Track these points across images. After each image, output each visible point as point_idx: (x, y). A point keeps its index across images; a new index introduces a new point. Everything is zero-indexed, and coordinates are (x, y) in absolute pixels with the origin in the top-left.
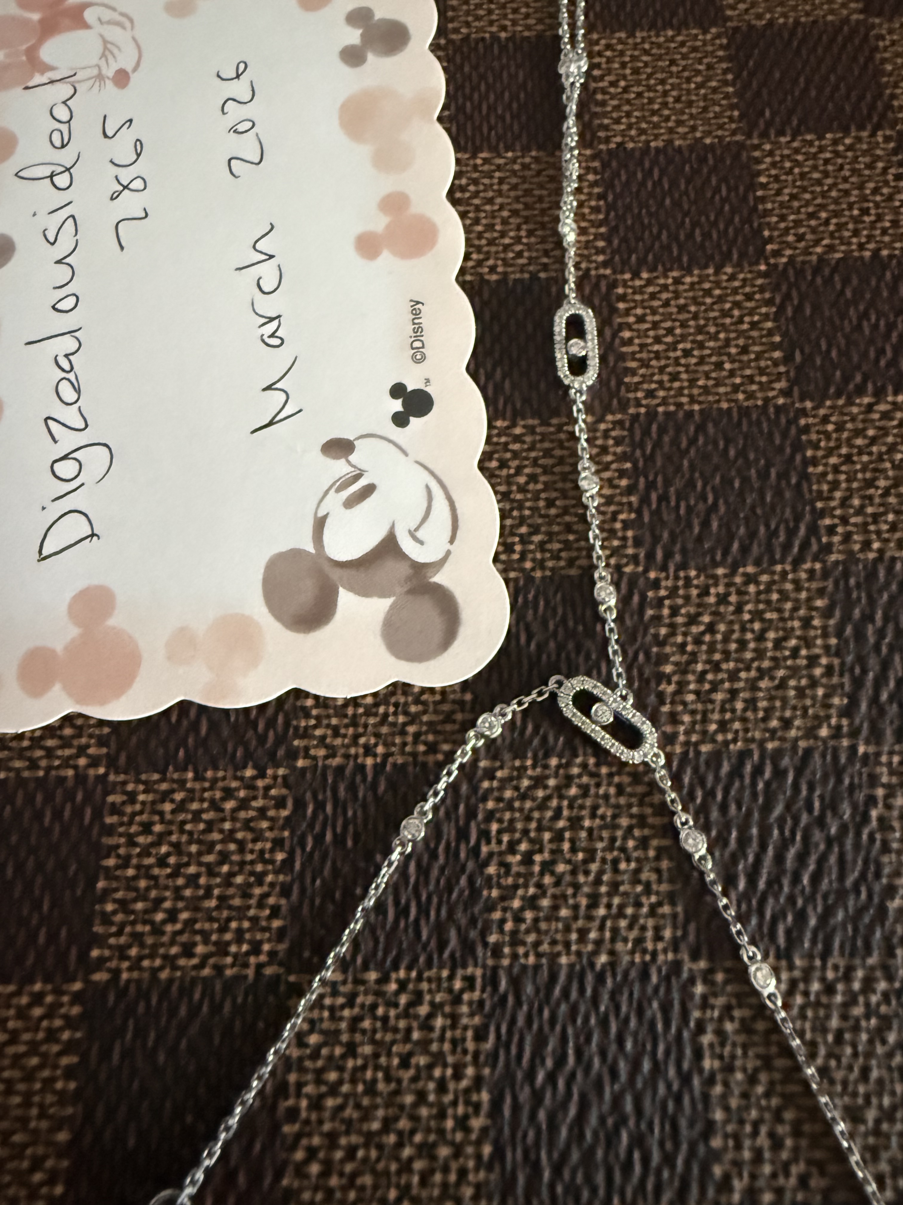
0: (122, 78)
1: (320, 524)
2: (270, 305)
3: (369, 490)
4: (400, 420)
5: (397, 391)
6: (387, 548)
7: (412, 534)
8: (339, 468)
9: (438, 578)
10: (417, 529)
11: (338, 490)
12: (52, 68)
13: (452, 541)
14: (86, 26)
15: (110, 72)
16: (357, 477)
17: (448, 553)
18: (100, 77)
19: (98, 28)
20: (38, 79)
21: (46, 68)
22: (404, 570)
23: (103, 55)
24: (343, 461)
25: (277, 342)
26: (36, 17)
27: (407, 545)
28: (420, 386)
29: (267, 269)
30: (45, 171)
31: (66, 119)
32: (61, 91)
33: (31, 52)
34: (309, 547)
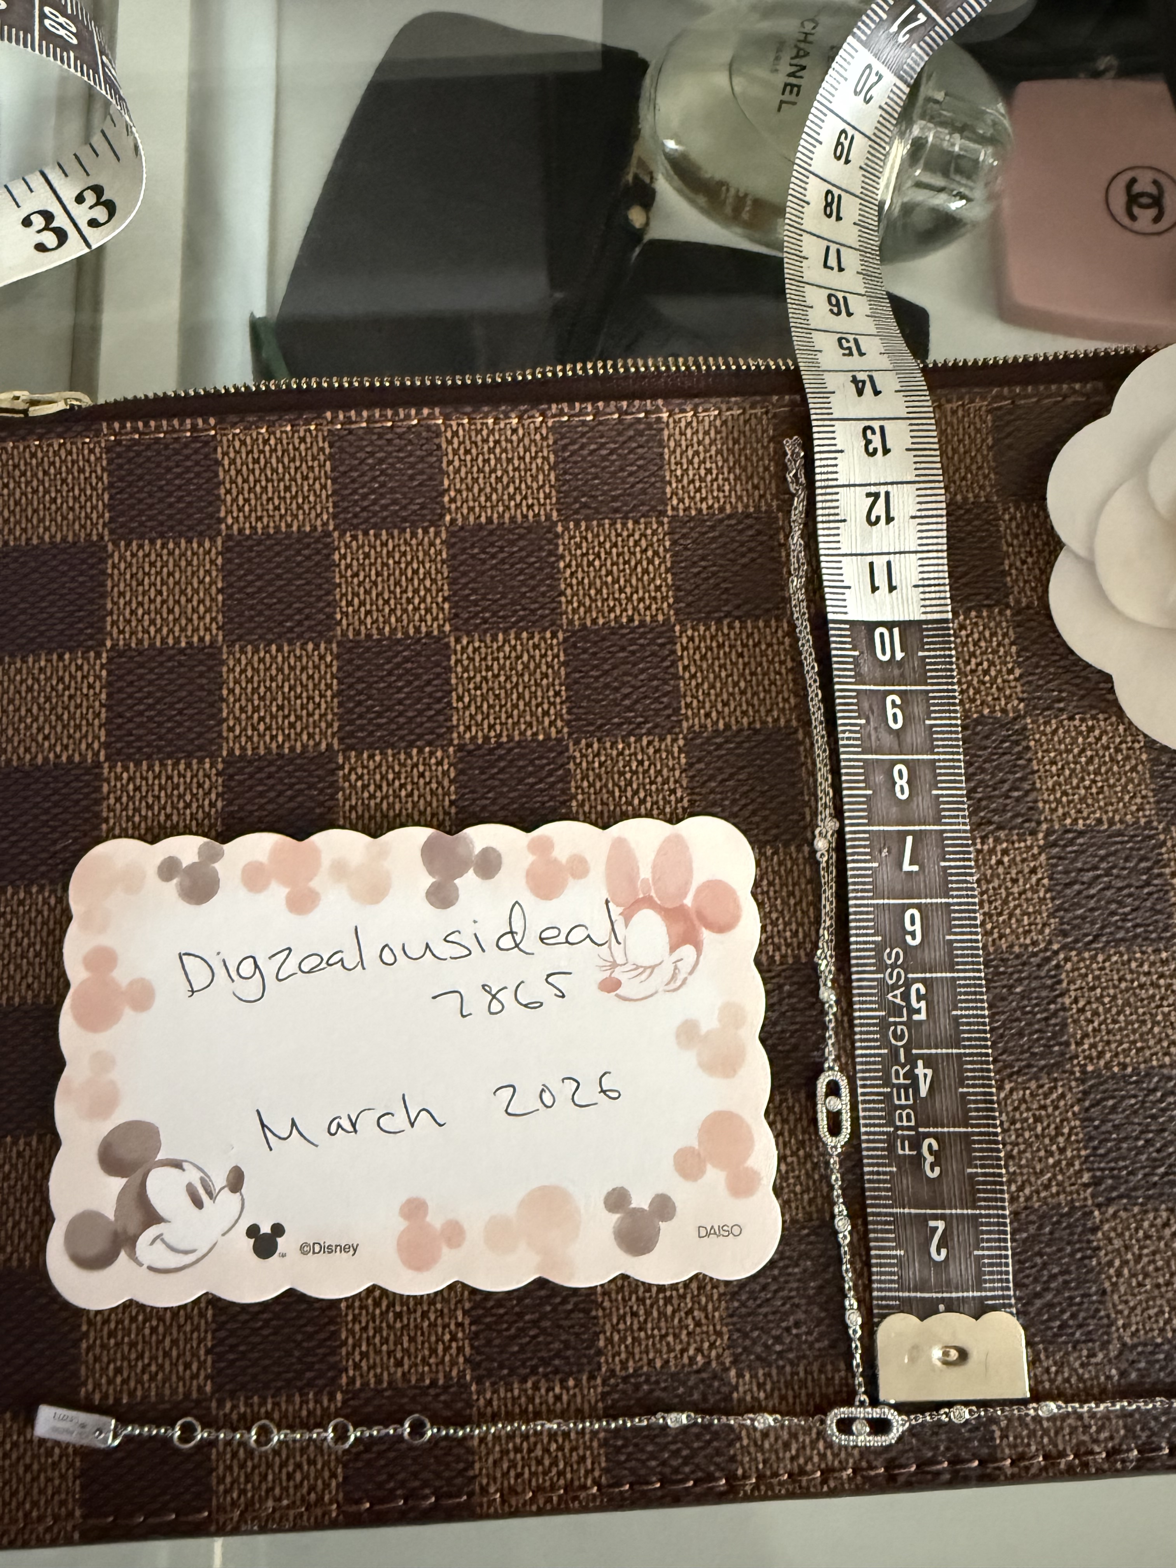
0: (611, 986)
1: (177, 1165)
2: (366, 1123)
3: (198, 1203)
4: (253, 1231)
5: (278, 1230)
6: (152, 1217)
7: (159, 1237)
8: (219, 1180)
9: (123, 1256)
10: (163, 1241)
11: (202, 1179)
13: (150, 1268)
14: (673, 949)
15: (617, 974)
16: (210, 1194)
17: (140, 1264)
18: (614, 965)
19: (669, 960)
20: (615, 910)
21: (627, 917)
22: (132, 1230)
24: (225, 1183)
25: (333, 1129)
26: (688, 901)
27: (152, 1231)
28: (280, 1249)
29: (399, 1121)
30: (517, 927)
31: (570, 940)
32: (601, 933)
33: (648, 902)
34: (160, 1156)
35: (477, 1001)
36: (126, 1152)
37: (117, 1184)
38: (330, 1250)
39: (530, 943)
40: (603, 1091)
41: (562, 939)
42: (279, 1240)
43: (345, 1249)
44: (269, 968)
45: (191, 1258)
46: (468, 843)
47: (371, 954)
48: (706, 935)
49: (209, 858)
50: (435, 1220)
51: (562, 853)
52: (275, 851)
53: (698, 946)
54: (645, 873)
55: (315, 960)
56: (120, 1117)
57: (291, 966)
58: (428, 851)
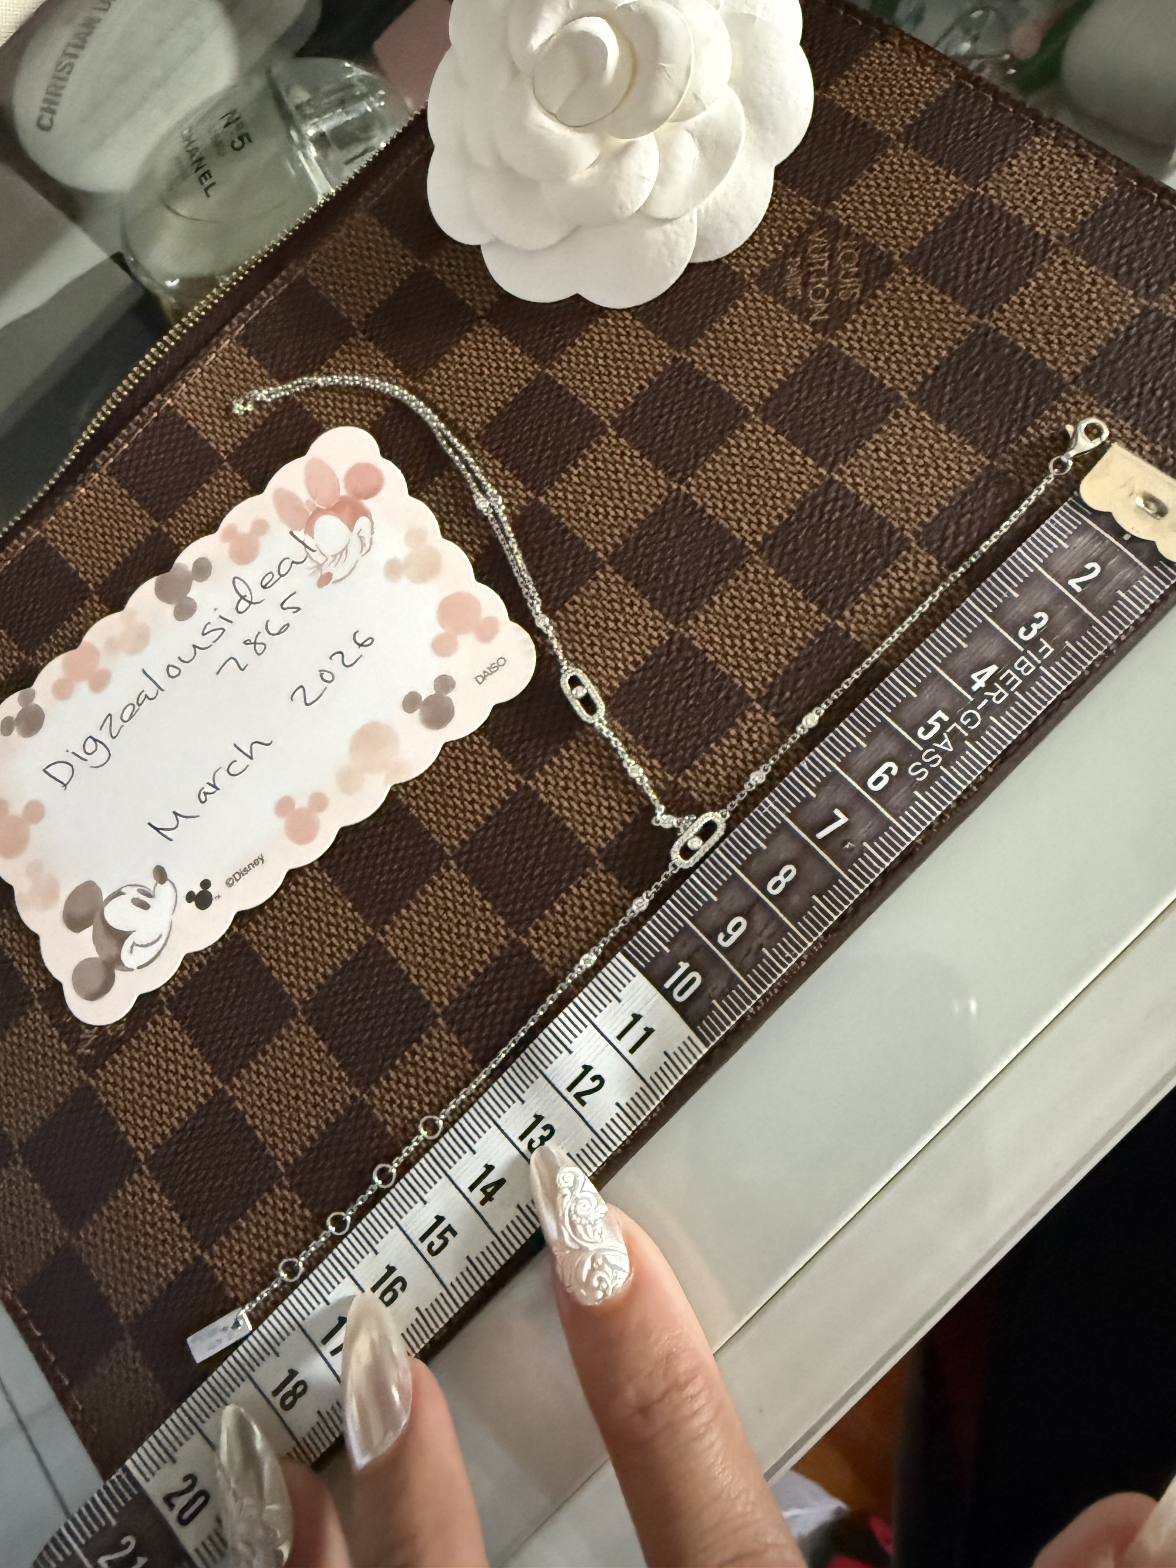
0: (325, 580)
1: (118, 893)
2: (222, 779)
3: (145, 906)
4: (190, 897)
5: (206, 884)
6: (121, 937)
7: (134, 944)
8: (150, 882)
9: (118, 973)
10: (137, 945)
11: (139, 891)
12: (311, 535)
13: (139, 968)
14: (351, 528)
15: (326, 570)
16: (150, 896)
17: (132, 970)
18: (319, 566)
19: (353, 536)
20: (300, 534)
21: (310, 531)
22: (114, 952)
23: (335, 556)
24: (154, 882)
25: (203, 798)
26: (343, 492)
27: (127, 944)
28: (214, 894)
29: (243, 761)
30: (243, 591)
31: (283, 572)
32: (298, 553)
33: (318, 512)
34: (105, 896)
35: (245, 654)
36: (81, 910)
37: (88, 932)
38: (246, 871)
39: (258, 594)
40: (361, 645)
41: (277, 576)
42: (210, 890)
43: (255, 863)
44: (104, 737)
45: (162, 941)
46: (182, 568)
47: (161, 678)
48: (368, 503)
49: (26, 702)
50: (302, 802)
51: (244, 528)
52: (66, 666)
53: (366, 513)
54: (304, 496)
55: (129, 709)
56: (65, 893)
57: (117, 723)
58: (162, 594)
